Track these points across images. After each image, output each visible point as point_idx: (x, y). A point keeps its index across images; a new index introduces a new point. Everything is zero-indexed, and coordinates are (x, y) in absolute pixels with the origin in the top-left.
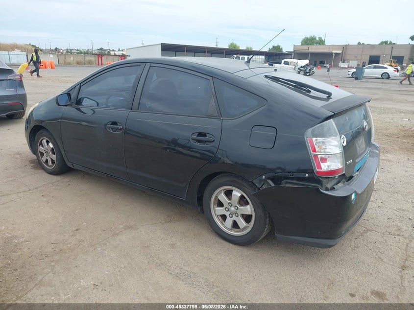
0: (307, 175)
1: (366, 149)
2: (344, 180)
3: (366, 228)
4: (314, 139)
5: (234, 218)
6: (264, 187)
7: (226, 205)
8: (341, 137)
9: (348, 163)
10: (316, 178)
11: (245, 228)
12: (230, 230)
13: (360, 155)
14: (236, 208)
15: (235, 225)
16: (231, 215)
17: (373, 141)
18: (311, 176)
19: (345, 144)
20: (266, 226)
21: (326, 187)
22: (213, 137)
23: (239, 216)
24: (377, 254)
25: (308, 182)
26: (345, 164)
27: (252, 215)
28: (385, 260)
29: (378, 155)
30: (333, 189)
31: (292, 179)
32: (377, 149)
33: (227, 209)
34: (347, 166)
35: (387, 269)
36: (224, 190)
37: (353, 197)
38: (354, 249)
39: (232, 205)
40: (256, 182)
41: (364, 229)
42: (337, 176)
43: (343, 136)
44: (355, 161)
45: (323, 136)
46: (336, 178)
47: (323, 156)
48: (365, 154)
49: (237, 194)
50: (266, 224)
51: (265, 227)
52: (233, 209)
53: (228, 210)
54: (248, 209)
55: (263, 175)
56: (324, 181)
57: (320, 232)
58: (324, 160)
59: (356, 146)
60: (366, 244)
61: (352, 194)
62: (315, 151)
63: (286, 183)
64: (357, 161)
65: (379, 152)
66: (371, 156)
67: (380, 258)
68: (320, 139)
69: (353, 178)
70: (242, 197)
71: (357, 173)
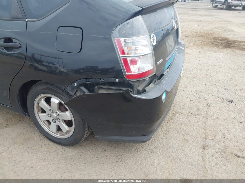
0: (117, 80)
1: (174, 47)
2: (155, 80)
3: (175, 111)
4: (122, 40)
5: (57, 123)
6: (78, 94)
7: (48, 112)
8: (150, 36)
9: (158, 63)
10: (126, 82)
11: (68, 132)
12: (56, 133)
13: (170, 53)
14: (57, 114)
15: (59, 129)
16: (54, 121)
17: (180, 40)
18: (122, 80)
19: (155, 44)
20: (86, 129)
21: (138, 90)
22: (19, 42)
23: (61, 121)
24: (184, 136)
25: (120, 86)
26: (155, 64)
27: (72, 120)
28: (190, 141)
29: (183, 50)
30: (144, 91)
31: (104, 84)
32: (183, 47)
33: (49, 115)
34: (157, 66)
35: (192, 151)
36: (44, 97)
37: (164, 96)
38: (166, 134)
39: (53, 112)
40: (68, 89)
41: (173, 112)
42: (147, 78)
43: (153, 35)
44: (165, 60)
45: (132, 35)
46: (147, 80)
47: (133, 58)
48: (174, 51)
49: (55, 101)
50: (85, 128)
51: (85, 131)
52: (54, 115)
53: (51, 117)
54: (68, 115)
55: (74, 82)
56: (136, 84)
57: (134, 132)
58: (134, 62)
59: (166, 45)
60: (175, 127)
61: (162, 94)
62: (123, 53)
63: (99, 88)
64: (167, 59)
65: (184, 48)
66: (179, 53)
67: (186, 140)
68: (129, 40)
69: (164, 76)
70: (60, 104)
71: (168, 70)
